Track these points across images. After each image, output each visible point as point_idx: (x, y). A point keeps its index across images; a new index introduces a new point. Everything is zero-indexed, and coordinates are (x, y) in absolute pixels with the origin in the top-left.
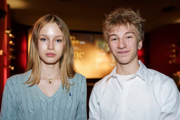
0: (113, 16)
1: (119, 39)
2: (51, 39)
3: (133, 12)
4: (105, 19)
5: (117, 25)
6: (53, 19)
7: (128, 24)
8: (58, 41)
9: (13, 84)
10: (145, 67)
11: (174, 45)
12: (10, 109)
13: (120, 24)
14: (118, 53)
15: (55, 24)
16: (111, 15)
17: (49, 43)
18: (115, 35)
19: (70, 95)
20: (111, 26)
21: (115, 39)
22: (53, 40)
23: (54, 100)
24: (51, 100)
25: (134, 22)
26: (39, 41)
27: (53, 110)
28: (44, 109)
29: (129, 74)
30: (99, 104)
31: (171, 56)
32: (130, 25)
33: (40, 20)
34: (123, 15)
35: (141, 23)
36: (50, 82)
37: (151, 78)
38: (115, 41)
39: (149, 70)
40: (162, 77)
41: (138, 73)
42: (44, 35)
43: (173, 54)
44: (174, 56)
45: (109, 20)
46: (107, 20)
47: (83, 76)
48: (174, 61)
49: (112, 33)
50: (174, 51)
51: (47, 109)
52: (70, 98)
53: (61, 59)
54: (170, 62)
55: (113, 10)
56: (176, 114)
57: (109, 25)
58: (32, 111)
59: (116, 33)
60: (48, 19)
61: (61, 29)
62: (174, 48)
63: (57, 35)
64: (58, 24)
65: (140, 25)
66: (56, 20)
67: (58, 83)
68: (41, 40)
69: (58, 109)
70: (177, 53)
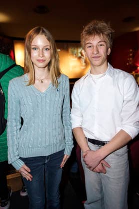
1: (93, 46)
2: (41, 49)
3: (105, 24)
5: (92, 35)
6: (41, 32)
7: (101, 34)
8: (46, 49)
10: (112, 68)
11: (131, 50)
12: (15, 103)
13: (95, 34)
14: (93, 58)
15: (44, 35)
16: (88, 26)
17: (39, 51)
18: (91, 43)
19: (58, 90)
20: (87, 37)
21: (90, 47)
23: (46, 95)
24: (44, 95)
25: (106, 33)
27: (46, 102)
28: (39, 101)
29: (100, 73)
30: (78, 96)
31: (128, 59)
33: (30, 32)
34: (97, 27)
35: (111, 33)
36: (42, 82)
37: (116, 76)
39: (115, 69)
41: (107, 72)
42: (35, 46)
43: (130, 57)
44: (131, 59)
45: (86, 31)
46: (84, 30)
47: (67, 76)
48: (130, 63)
49: (88, 42)
50: (131, 55)
51: (41, 101)
52: (57, 93)
53: (49, 64)
54: (128, 64)
56: (134, 100)
57: (86, 35)
59: (91, 42)
60: (37, 32)
61: (49, 39)
62: (131, 52)
63: (46, 45)
64: (46, 35)
65: (110, 35)
66: (43, 32)
67: (48, 82)
68: (33, 49)
69: (50, 101)
70: (133, 57)
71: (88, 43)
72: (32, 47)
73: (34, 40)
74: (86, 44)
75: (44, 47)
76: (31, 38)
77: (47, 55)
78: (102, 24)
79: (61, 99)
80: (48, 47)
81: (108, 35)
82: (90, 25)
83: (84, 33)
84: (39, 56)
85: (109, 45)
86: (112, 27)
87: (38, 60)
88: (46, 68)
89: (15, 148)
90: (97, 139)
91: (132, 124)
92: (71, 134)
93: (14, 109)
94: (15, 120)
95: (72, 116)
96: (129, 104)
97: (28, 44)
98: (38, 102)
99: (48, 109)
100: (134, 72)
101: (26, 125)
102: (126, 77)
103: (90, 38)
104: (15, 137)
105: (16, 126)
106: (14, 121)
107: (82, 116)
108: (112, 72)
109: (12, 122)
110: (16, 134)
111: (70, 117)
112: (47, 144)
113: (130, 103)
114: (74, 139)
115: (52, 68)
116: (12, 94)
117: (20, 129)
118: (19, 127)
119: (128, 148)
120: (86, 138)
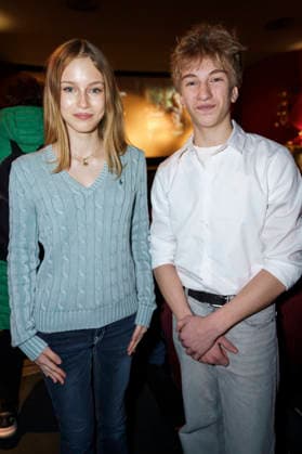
0: (190, 40)
2: (83, 89)
4: (175, 44)
5: (196, 58)
6: (82, 51)
7: (217, 54)
8: (95, 90)
9: (23, 171)
10: (242, 131)
11: (284, 94)
12: (24, 211)
13: (202, 56)
14: (199, 108)
15: (88, 60)
16: (187, 38)
17: (79, 95)
18: (194, 76)
19: (121, 182)
20: (185, 61)
21: (192, 84)
22: (86, 90)
23: (95, 193)
24: (90, 192)
25: (227, 52)
26: (62, 92)
27: (96, 207)
28: (80, 207)
31: (279, 114)
32: (220, 57)
33: (58, 50)
34: (207, 38)
35: (240, 53)
36: (86, 164)
37: (252, 150)
38: (192, 87)
39: (248, 135)
40: (269, 147)
41: (230, 142)
42: (69, 82)
43: (282, 109)
44: (284, 113)
45: (182, 48)
46: (179, 47)
47: (139, 151)
48: (283, 123)
49: (187, 73)
50: (285, 104)
51: (84, 208)
52: (120, 187)
53: (101, 125)
54: (277, 124)
55: (190, 29)
56: (292, 204)
58: (61, 213)
59: (194, 72)
60: (74, 51)
61: (100, 68)
62: (284, 99)
63: (93, 80)
64: (92, 59)
65: (237, 56)
66: (87, 50)
67: (100, 164)
68: (65, 89)
69: (104, 206)
70: (289, 108)
71: (187, 76)
72: (64, 85)
73: (67, 69)
74: (182, 79)
75: (91, 84)
76: (60, 66)
77: (97, 102)
78: (217, 33)
79: (129, 203)
80: (99, 86)
81: (232, 57)
82: (193, 35)
83: (178, 51)
84: (78, 104)
85: (234, 80)
86: (242, 40)
87: (77, 116)
88: (95, 134)
89: (27, 311)
90: (207, 291)
91: (286, 256)
92: (151, 280)
93: (24, 225)
94: (26, 248)
95: (154, 239)
96: (279, 213)
97: (54, 79)
98: (77, 209)
99: (100, 223)
100: (290, 143)
101: (50, 262)
102: (274, 153)
103: (193, 63)
104: (26, 288)
105: (28, 263)
106: (23, 251)
107: (175, 240)
108: (243, 142)
109: (18, 254)
110: (28, 280)
111: (148, 243)
112: (98, 303)
113: (281, 210)
114: (157, 291)
115: (107, 133)
116: (19, 191)
117: (38, 268)
118: (34, 266)
119: (277, 309)
120: (184, 288)
